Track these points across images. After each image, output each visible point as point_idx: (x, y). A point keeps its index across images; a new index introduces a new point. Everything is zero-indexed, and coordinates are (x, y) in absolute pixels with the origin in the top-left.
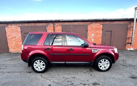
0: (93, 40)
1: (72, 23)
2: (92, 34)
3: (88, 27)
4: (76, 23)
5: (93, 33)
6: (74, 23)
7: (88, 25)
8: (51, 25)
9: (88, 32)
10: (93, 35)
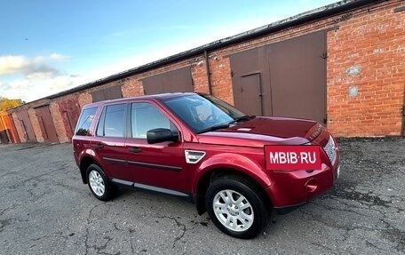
0: (354, 91)
1: (263, 39)
2: (346, 66)
3: (330, 40)
4: (276, 36)
5: (352, 64)
6: (270, 38)
7: (329, 30)
8: (201, 61)
9: (330, 60)
10: (354, 70)
